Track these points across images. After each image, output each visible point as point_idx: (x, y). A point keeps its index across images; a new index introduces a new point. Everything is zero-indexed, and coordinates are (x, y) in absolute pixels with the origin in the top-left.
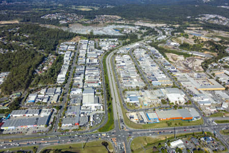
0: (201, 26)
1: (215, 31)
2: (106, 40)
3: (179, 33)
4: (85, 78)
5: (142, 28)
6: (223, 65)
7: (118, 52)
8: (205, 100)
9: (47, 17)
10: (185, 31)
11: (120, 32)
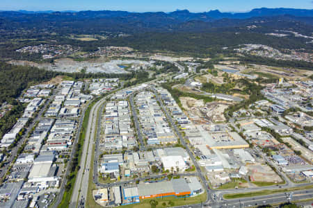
0: (238, 60)
1: (256, 66)
2: (101, 80)
3: (206, 70)
4: (49, 137)
5: (158, 63)
6: (254, 112)
7: (113, 98)
8: (217, 163)
9: (25, 50)
10: (216, 67)
11: (126, 69)
